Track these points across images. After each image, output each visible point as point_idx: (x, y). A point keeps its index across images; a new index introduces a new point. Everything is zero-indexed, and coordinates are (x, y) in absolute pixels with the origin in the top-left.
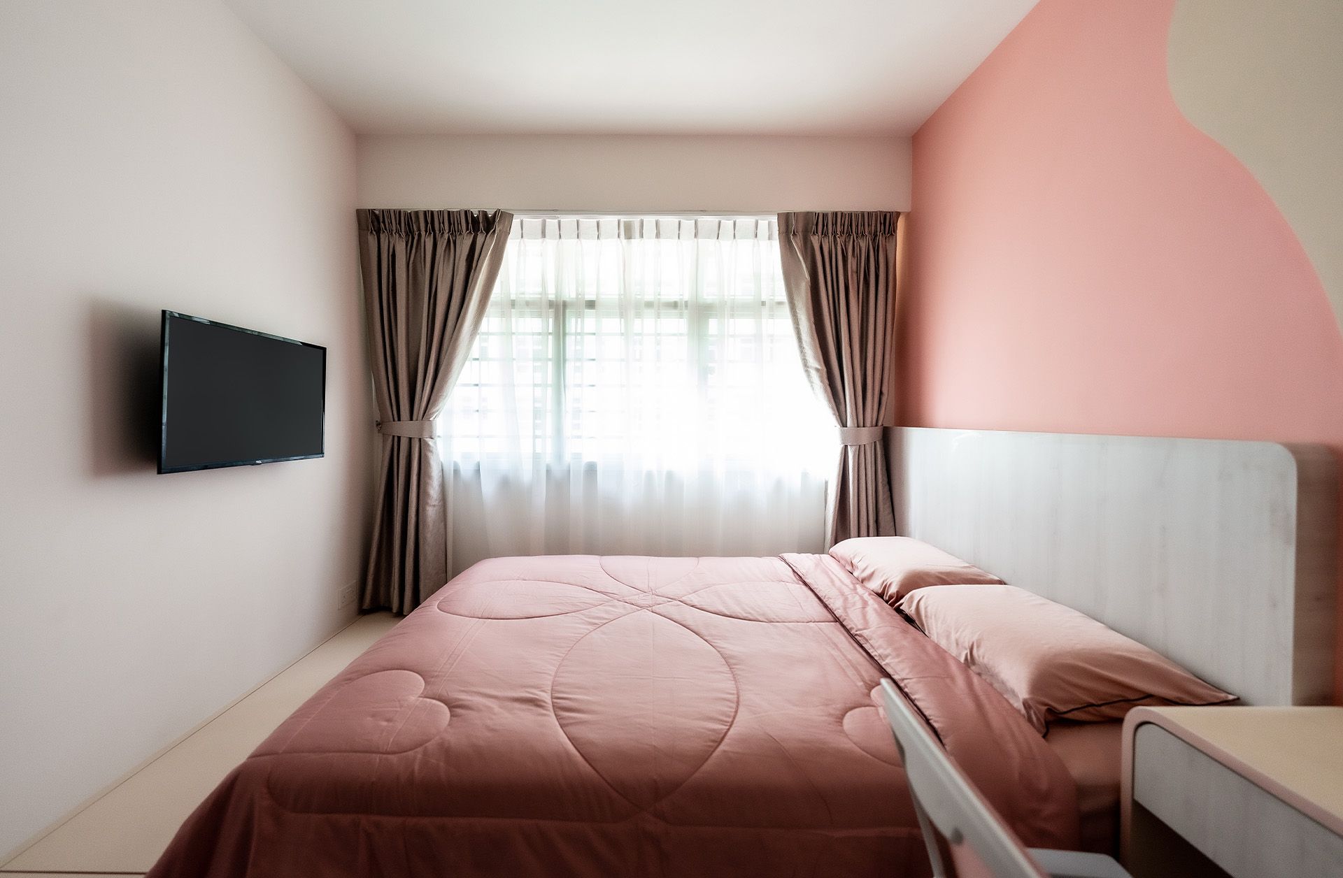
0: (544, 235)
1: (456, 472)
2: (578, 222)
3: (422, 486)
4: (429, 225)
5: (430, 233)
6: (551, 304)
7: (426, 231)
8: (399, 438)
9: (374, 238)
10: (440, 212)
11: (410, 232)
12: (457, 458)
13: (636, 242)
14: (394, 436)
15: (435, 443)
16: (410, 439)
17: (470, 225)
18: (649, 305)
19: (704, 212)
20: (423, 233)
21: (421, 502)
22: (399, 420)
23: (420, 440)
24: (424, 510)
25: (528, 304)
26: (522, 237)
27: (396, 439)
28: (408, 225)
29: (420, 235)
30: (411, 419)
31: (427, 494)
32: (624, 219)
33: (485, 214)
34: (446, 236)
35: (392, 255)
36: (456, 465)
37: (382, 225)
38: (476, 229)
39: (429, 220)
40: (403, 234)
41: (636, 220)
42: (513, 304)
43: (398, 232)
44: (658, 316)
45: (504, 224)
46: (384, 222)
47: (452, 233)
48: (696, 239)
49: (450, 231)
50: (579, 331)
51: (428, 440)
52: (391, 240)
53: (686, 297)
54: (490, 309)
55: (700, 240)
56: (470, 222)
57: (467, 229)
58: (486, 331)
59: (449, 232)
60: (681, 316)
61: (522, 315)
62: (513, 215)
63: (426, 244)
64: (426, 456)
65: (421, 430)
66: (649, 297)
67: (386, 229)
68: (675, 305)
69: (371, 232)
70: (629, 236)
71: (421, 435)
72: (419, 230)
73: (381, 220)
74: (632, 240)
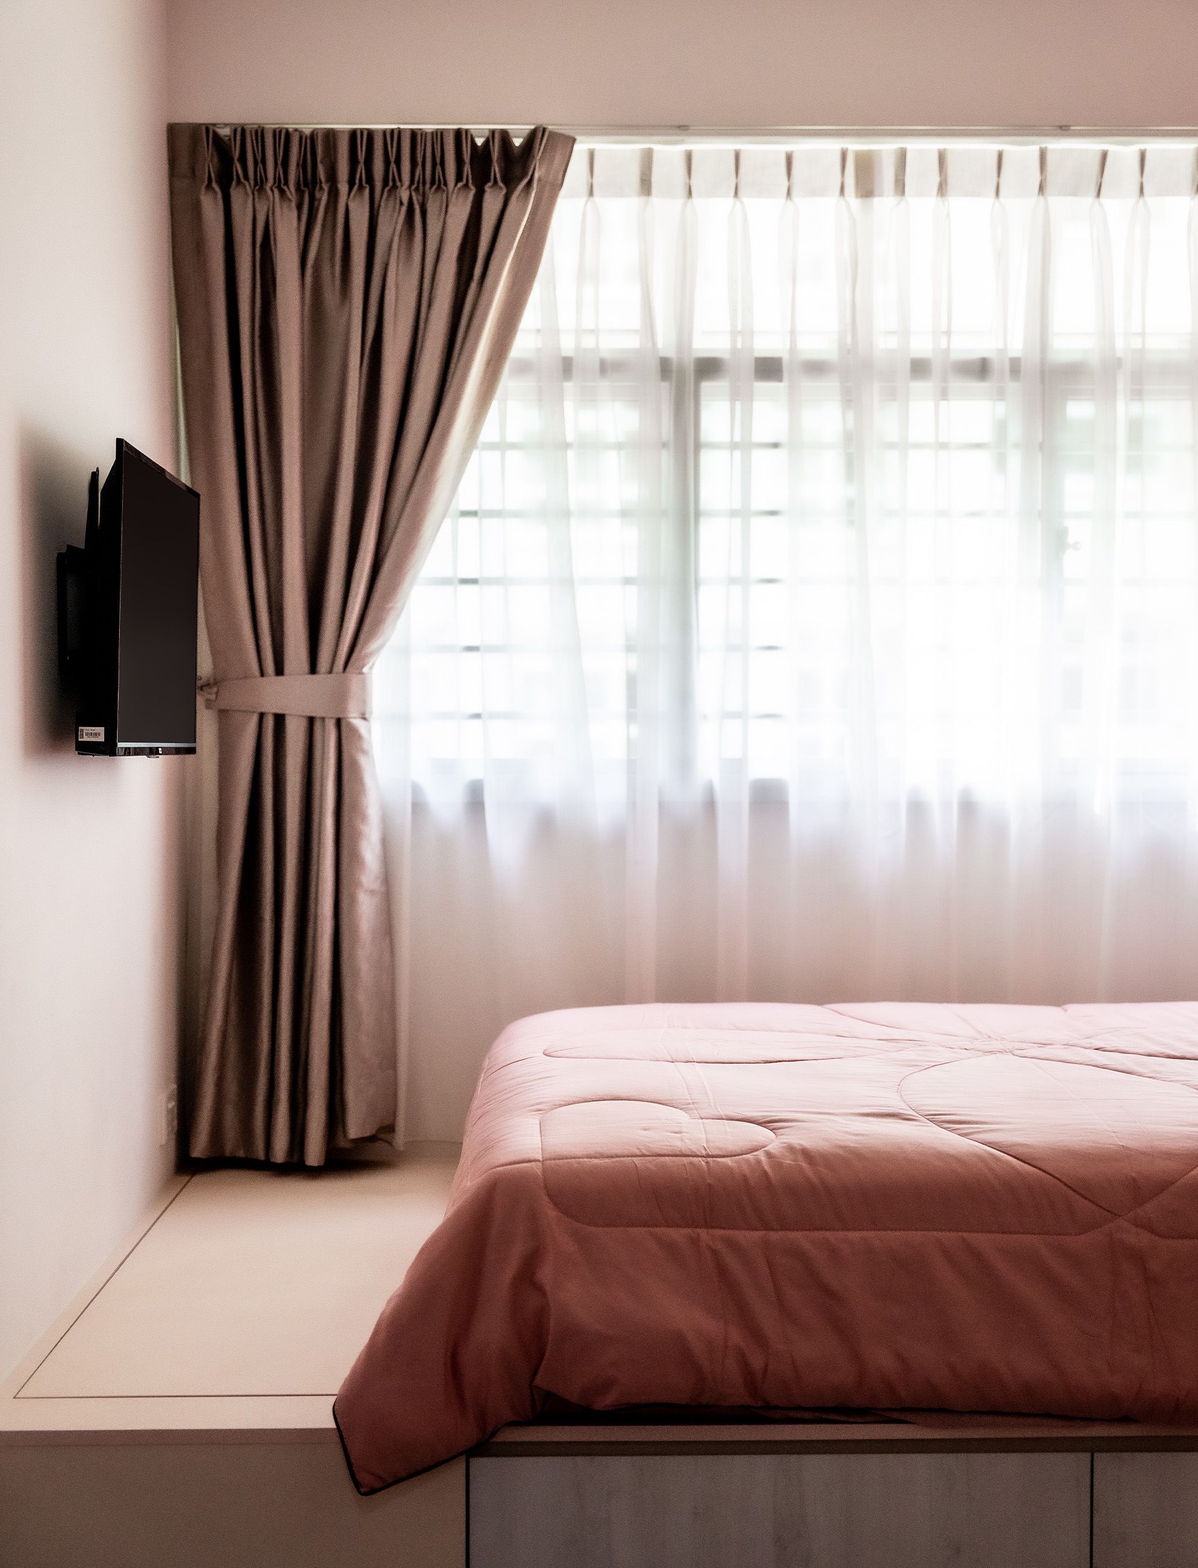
0: (646, 186)
1: (418, 807)
2: (737, 156)
3: (345, 841)
4: (361, 168)
5: (361, 187)
6: (665, 368)
7: (351, 183)
8: (280, 720)
9: (215, 198)
10: (394, 136)
11: (308, 184)
12: (422, 774)
13: (885, 203)
14: (262, 716)
15: (369, 732)
16: (311, 721)
17: (467, 168)
18: (919, 368)
19: (1063, 129)
20: (343, 187)
21: (344, 882)
22: (279, 671)
23: (339, 722)
24: (353, 899)
25: (607, 368)
26: (591, 193)
27: (269, 724)
28: (308, 165)
29: (334, 194)
30: (313, 669)
31: (356, 857)
32: (855, 146)
33: (505, 136)
34: (405, 195)
35: (262, 246)
36: (416, 790)
37: (238, 166)
38: (482, 178)
39: (361, 157)
40: (291, 191)
41: (885, 148)
42: (567, 367)
43: (281, 185)
44: (944, 394)
45: (551, 162)
46: (243, 159)
47: (417, 189)
48: (1041, 198)
49: (412, 182)
50: (737, 438)
51: (357, 723)
52: (258, 206)
53: (1016, 347)
54: (507, 382)
55: (1051, 199)
56: (467, 157)
57: (459, 178)
58: (496, 439)
59: (410, 187)
60: (1001, 394)
61: (588, 398)
62: (574, 140)
63: (352, 215)
64: (355, 765)
65: (341, 696)
66: (922, 346)
67: (246, 178)
68: (981, 369)
69: (209, 186)
70: (866, 188)
71: (344, 709)
72: (332, 178)
73: (237, 154)
74: (876, 200)
